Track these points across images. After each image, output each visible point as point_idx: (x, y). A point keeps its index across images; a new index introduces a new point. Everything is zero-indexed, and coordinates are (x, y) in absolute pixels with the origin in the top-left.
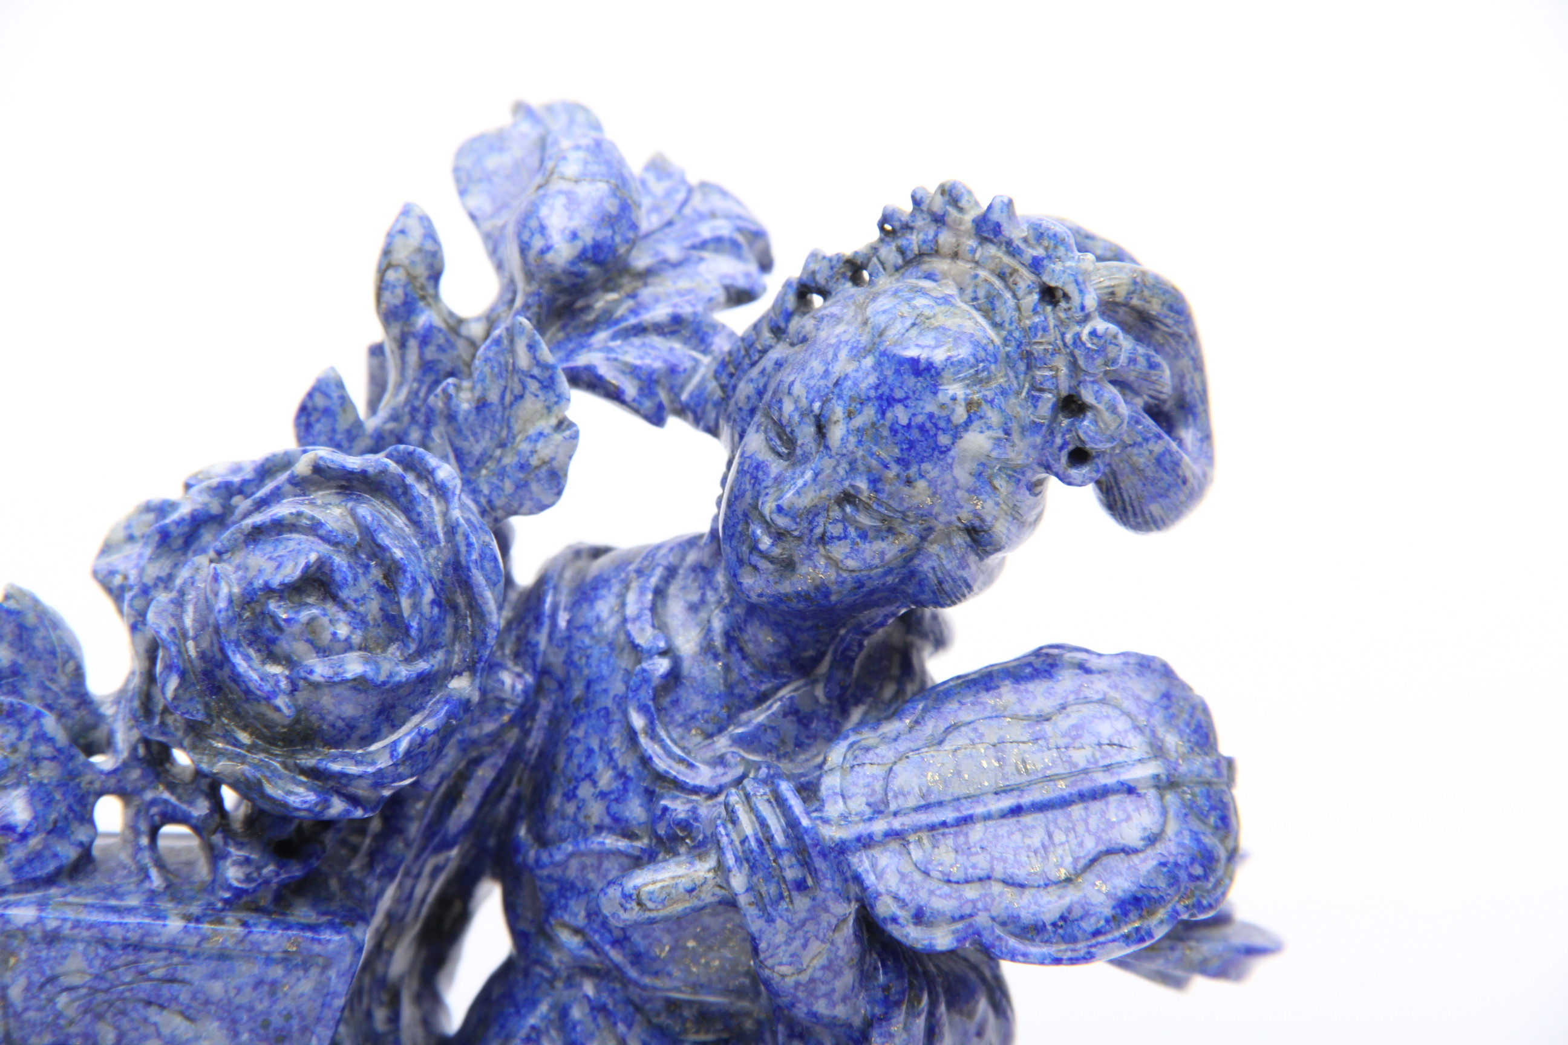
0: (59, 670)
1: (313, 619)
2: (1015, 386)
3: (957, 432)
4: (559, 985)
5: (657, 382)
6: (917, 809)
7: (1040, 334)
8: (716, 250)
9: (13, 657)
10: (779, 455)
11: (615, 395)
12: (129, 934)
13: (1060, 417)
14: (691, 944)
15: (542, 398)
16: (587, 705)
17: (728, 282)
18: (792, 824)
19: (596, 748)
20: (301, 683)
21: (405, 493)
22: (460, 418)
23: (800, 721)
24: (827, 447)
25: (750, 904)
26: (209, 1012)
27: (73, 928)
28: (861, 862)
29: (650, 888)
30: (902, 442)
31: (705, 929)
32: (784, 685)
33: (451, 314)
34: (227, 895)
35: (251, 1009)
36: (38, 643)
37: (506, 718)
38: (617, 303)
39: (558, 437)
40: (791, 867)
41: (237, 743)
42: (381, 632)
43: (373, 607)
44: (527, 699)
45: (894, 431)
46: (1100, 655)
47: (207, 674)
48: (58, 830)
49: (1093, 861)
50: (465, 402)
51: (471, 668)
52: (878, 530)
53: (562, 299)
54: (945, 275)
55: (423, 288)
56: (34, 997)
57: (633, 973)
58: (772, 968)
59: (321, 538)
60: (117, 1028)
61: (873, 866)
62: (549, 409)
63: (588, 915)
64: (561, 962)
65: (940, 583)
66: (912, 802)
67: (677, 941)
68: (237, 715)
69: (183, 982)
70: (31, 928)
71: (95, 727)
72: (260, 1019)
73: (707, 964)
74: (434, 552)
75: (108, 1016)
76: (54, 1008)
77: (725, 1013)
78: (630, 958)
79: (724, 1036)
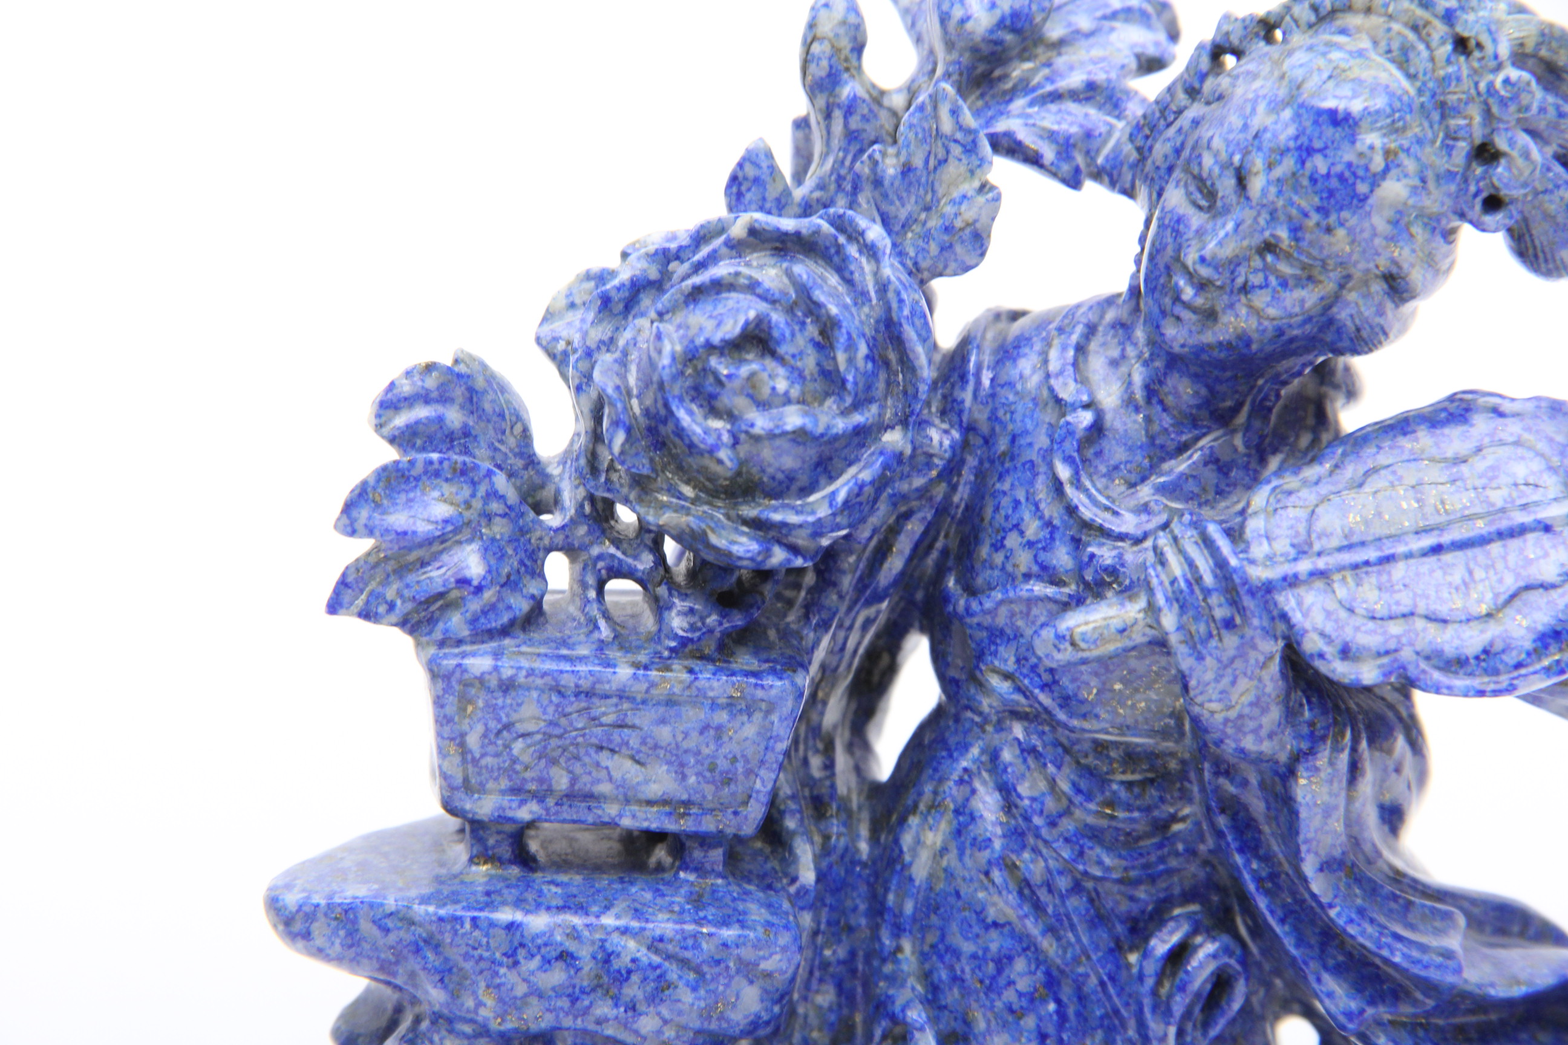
0: (508, 432)
1: (752, 375)
2: (1430, 135)
3: (1376, 180)
4: (989, 728)
5: (1074, 146)
6: (1340, 549)
7: (1454, 83)
8: (1126, 20)
9: (465, 419)
10: (1200, 208)
11: (1033, 160)
12: (581, 682)
13: (1474, 164)
14: (1118, 686)
15: (965, 161)
16: (1012, 459)
17: (1138, 50)
18: (1221, 564)
19: (1023, 500)
20: (743, 436)
21: (838, 252)
22: (887, 183)
23: (1220, 470)
24: (1248, 198)
25: (1181, 642)
26: (658, 757)
27: (526, 677)
28: (1287, 601)
29: (1083, 629)
30: (1322, 191)
31: (1131, 671)
32: (1204, 435)
33: (874, 86)
34: (673, 644)
35: (698, 753)
36: (487, 406)
37: (934, 473)
38: (1034, 71)
39: (981, 199)
40: (1220, 605)
41: (680, 496)
42: (818, 386)
43: (810, 362)
44: (954, 454)
45: (1313, 180)
46: (1513, 400)
47: (652, 431)
48: (511, 583)
49: (1513, 596)
50: (890, 167)
51: (904, 422)
52: (1298, 278)
53: (981, 68)
54: (1359, 30)
55: (846, 60)
56: (491, 743)
57: (1062, 716)
58: (1201, 705)
59: (759, 296)
60: (570, 772)
61: (1300, 604)
62: (972, 172)
63: (1018, 661)
64: (991, 706)
65: (1358, 330)
66: (1335, 542)
67: (1104, 683)
68: (680, 469)
69: (633, 727)
70: (487, 677)
71: (542, 487)
72: (707, 763)
73: (1133, 706)
74: (866, 309)
75: (562, 760)
76: (510, 754)
77: (1152, 753)
78: (1059, 701)
79: (1150, 775)
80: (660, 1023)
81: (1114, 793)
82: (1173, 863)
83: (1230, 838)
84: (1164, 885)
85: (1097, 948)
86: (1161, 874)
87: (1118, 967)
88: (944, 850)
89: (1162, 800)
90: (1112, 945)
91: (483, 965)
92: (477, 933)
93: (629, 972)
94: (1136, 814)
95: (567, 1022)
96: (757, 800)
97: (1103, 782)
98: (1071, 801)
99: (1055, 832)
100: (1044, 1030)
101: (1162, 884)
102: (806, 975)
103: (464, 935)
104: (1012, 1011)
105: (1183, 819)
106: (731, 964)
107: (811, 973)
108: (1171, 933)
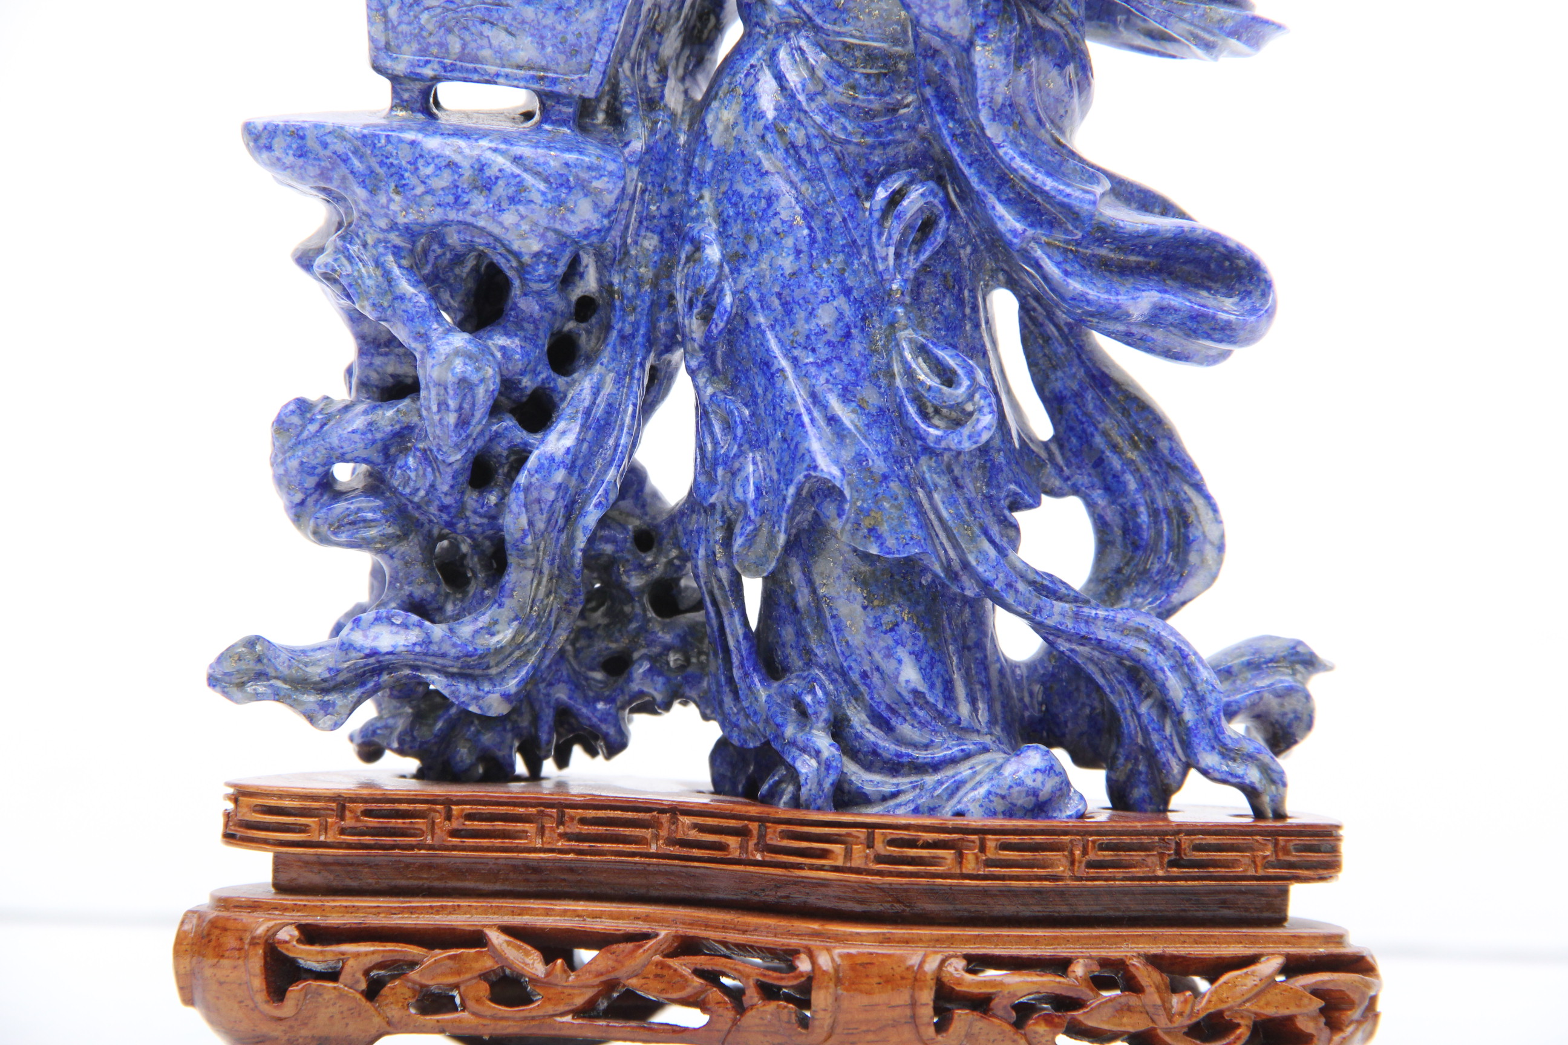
4: (770, 37)
26: (525, 30)
35: (554, 29)
56: (406, 14)
57: (819, 21)
60: (462, 39)
64: (772, 20)
69: (507, 6)
72: (560, 36)
73: (870, 13)
75: (456, 29)
76: (419, 23)
77: (886, 55)
78: (817, 9)
79: (883, 71)
80: (518, 218)
81: (856, 80)
82: (899, 136)
83: (933, 103)
84: (892, 153)
85: (841, 192)
86: (889, 144)
87: (856, 208)
88: (736, 124)
89: (892, 89)
90: (852, 192)
91: (393, 170)
92: (389, 147)
93: (497, 178)
94: (872, 97)
95: (453, 215)
96: (596, 69)
97: (849, 72)
98: (825, 86)
99: (813, 105)
100: (799, 247)
101: (891, 151)
102: (637, 224)
103: (380, 148)
104: (777, 234)
105: (907, 106)
106: (571, 179)
107: (641, 222)
108: (896, 181)
